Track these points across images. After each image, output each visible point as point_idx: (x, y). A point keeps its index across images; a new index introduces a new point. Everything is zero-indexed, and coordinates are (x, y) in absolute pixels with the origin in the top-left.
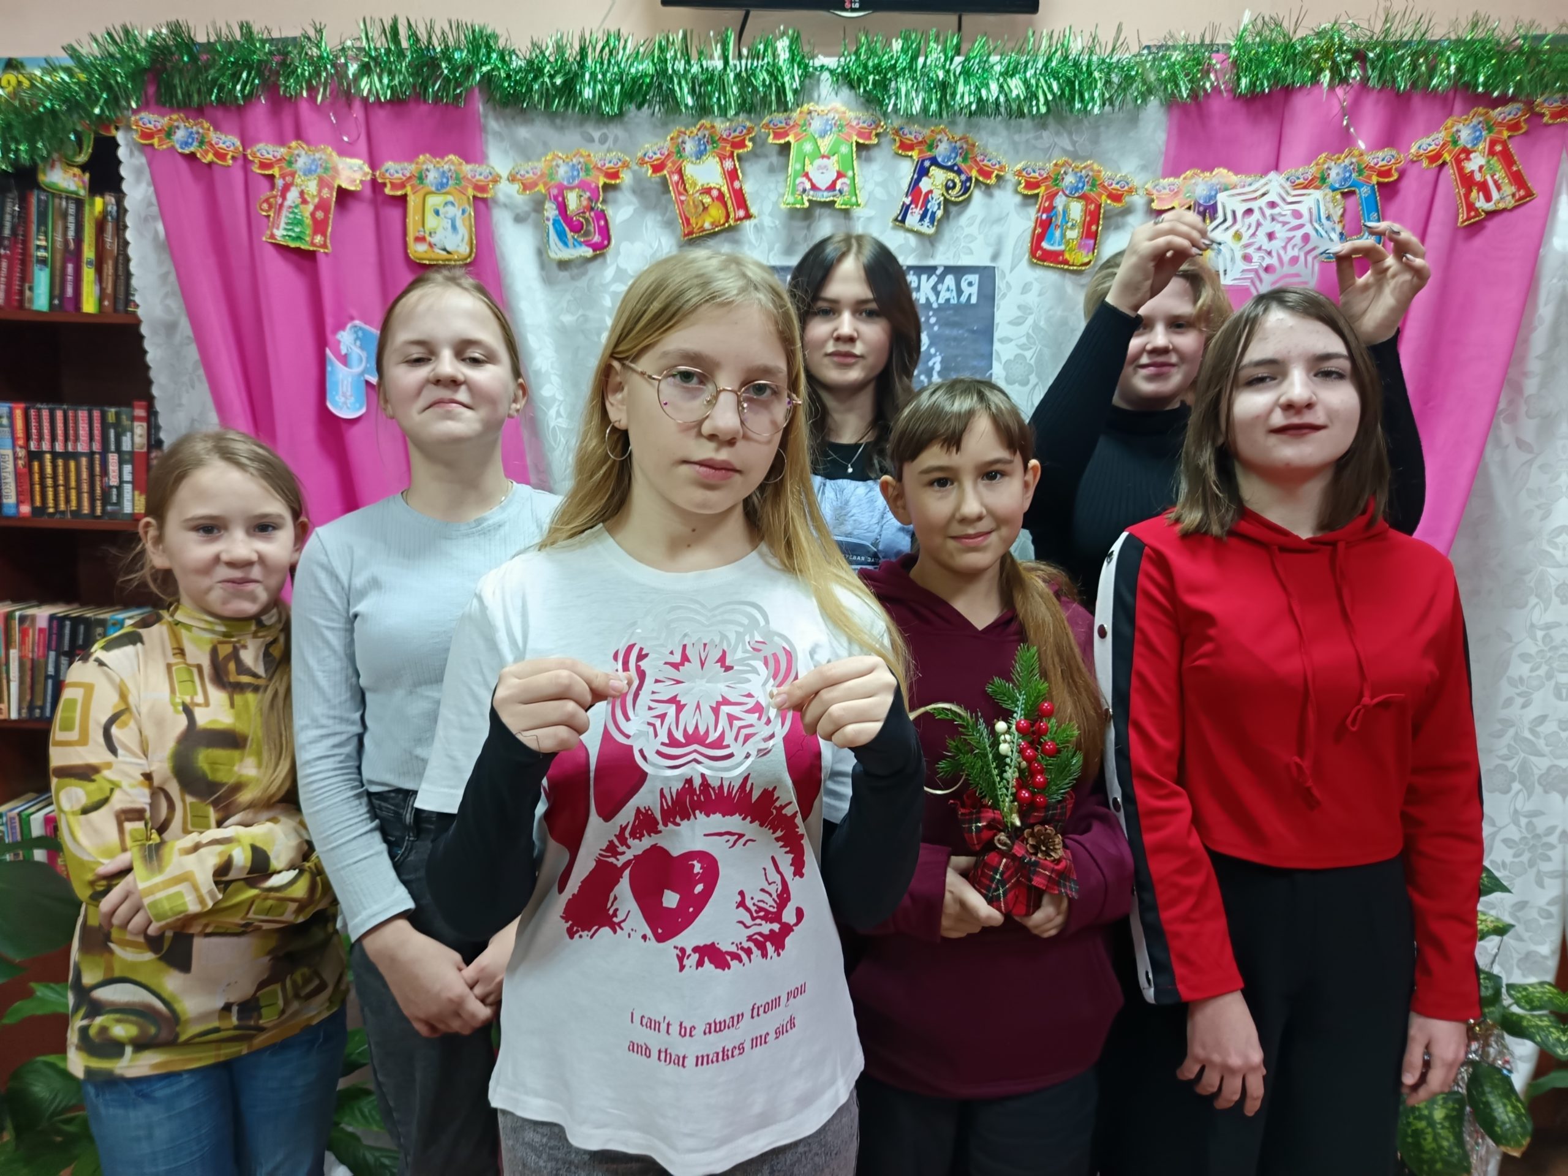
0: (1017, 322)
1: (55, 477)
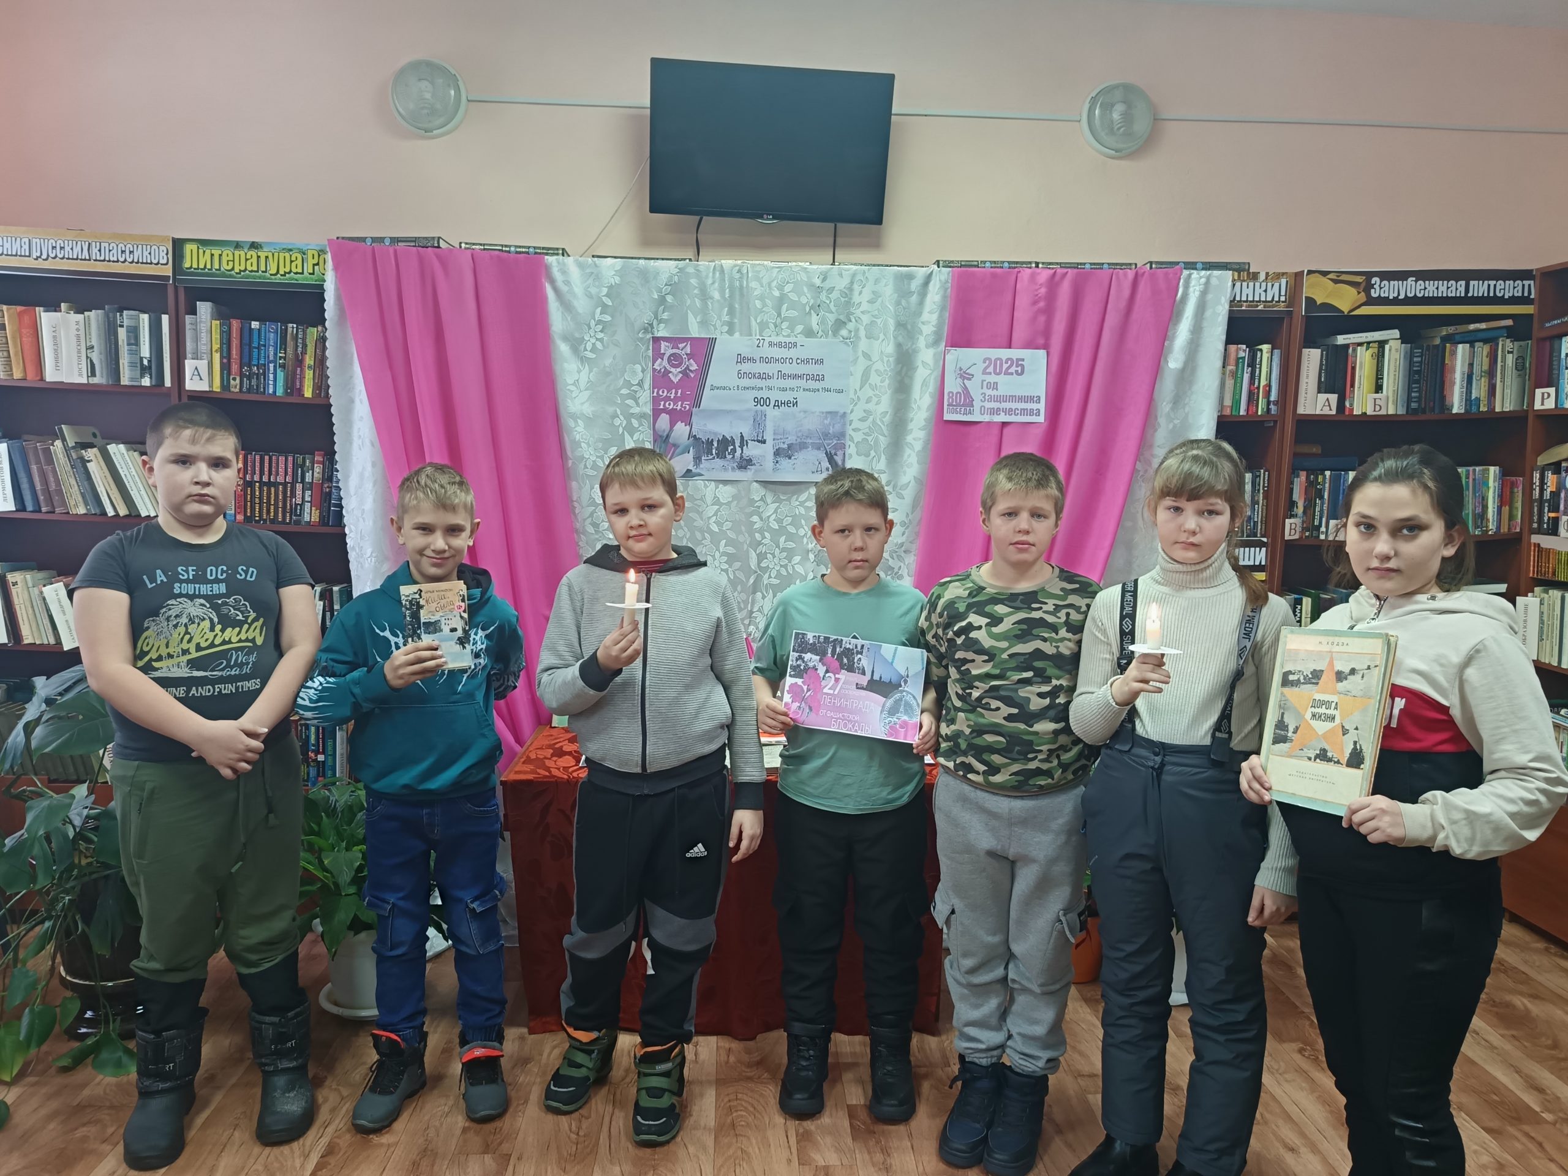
0: (863, 420)
1: (261, 498)
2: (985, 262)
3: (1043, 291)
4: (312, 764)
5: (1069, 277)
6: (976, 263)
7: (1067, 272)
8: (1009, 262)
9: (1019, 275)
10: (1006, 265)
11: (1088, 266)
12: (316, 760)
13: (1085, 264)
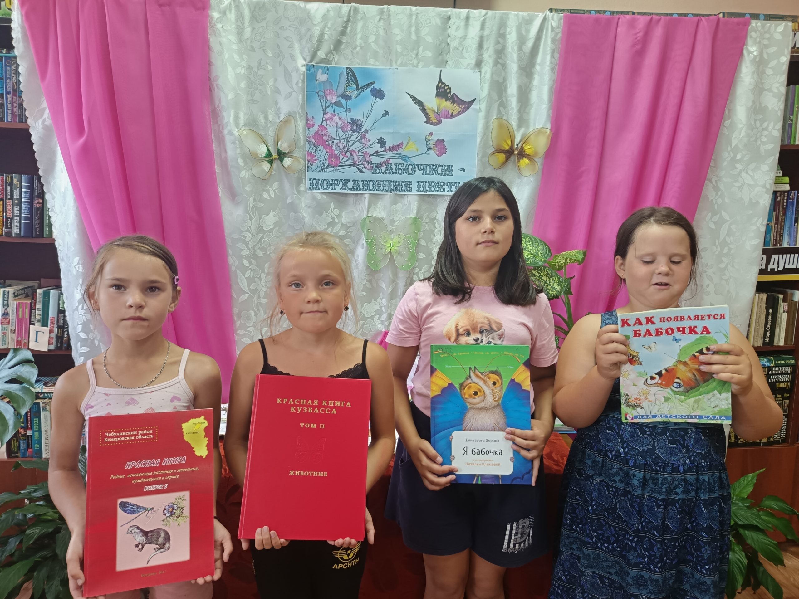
2: (590, 11)
3: (641, 34)
4: (22, 438)
5: (662, 23)
6: (583, 12)
7: (660, 19)
8: (610, 11)
9: (620, 20)
10: (608, 14)
11: (675, 16)
12: (25, 435)
13: (672, 15)
